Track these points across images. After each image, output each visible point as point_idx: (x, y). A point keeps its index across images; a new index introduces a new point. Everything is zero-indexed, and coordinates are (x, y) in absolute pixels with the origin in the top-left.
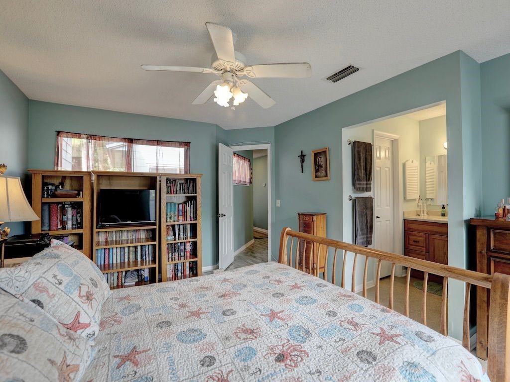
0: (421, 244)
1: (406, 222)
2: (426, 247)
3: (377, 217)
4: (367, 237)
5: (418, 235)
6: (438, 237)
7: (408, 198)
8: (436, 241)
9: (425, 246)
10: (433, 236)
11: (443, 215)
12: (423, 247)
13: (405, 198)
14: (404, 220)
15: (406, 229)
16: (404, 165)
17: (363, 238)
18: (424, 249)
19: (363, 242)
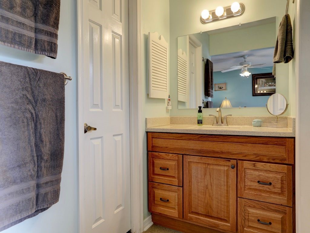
0: (171, 173)
1: (150, 136)
2: (178, 178)
3: (87, 129)
4: (38, 186)
5: (166, 157)
6: (196, 159)
7: (152, 96)
8: (193, 166)
9: (176, 176)
10: (188, 159)
11: (200, 122)
12: (174, 177)
13: (148, 95)
14: (147, 132)
15: (150, 149)
16: (147, 39)
17: (22, 192)
18: (175, 181)
19: (18, 205)
